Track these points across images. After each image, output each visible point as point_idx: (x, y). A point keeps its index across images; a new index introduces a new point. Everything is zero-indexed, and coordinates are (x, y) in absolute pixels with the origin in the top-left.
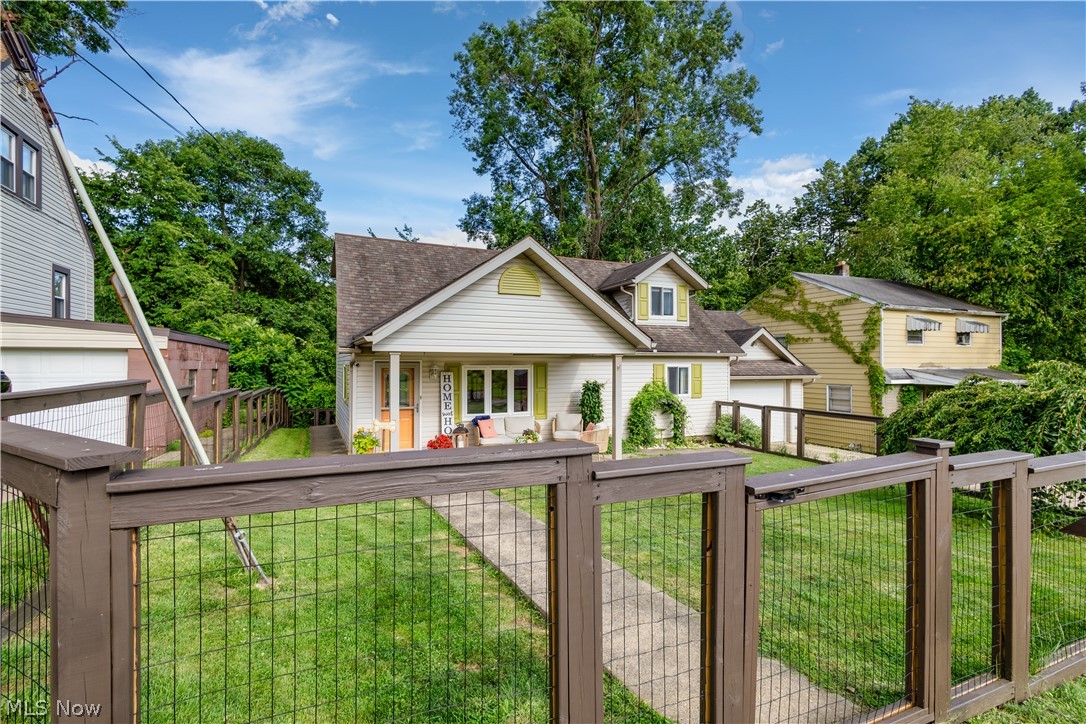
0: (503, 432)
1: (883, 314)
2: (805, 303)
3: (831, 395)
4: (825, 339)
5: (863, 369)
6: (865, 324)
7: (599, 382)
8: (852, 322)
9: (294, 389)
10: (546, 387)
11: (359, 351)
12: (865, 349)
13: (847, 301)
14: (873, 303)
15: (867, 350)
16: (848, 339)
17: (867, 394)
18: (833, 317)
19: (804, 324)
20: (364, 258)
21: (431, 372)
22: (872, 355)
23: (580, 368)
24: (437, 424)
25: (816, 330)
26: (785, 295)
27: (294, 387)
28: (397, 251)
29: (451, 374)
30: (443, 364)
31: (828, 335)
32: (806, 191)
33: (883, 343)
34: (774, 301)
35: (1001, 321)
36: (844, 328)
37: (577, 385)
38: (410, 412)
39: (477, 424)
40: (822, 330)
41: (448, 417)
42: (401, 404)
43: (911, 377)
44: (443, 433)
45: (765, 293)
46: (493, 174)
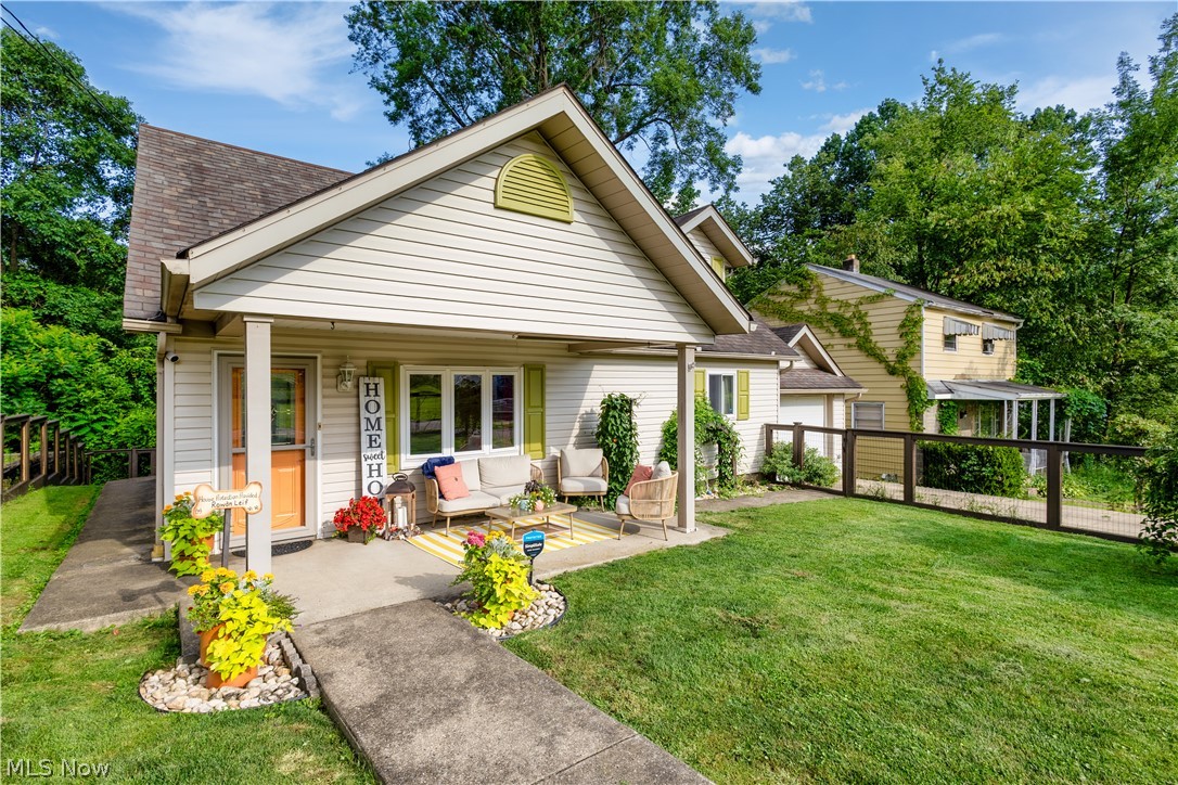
0: (477, 485)
1: (926, 314)
2: (823, 301)
3: (856, 414)
4: (849, 346)
5: (898, 382)
6: (903, 326)
7: (630, 396)
8: (885, 324)
9: (99, 420)
10: (543, 406)
11: (177, 329)
12: (902, 357)
13: (878, 298)
14: (912, 300)
15: (905, 357)
16: (879, 345)
17: (904, 412)
18: (860, 318)
19: (822, 327)
20: (200, 169)
21: (340, 376)
22: (910, 364)
23: (594, 374)
24: (353, 476)
25: (837, 335)
26: (797, 291)
27: (95, 417)
28: (267, 170)
29: (381, 381)
30: (364, 362)
31: (853, 341)
32: (773, 187)
33: (925, 349)
34: (782, 299)
35: (1014, 328)
36: (874, 332)
37: (592, 402)
38: (298, 456)
39: (433, 474)
40: (845, 334)
41: (374, 461)
42: (275, 439)
43: (951, 391)
44: (365, 493)
45: (771, 290)
46: (413, 125)
